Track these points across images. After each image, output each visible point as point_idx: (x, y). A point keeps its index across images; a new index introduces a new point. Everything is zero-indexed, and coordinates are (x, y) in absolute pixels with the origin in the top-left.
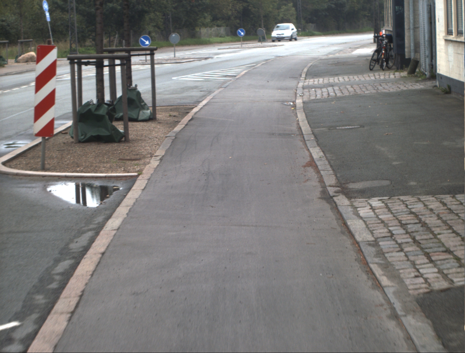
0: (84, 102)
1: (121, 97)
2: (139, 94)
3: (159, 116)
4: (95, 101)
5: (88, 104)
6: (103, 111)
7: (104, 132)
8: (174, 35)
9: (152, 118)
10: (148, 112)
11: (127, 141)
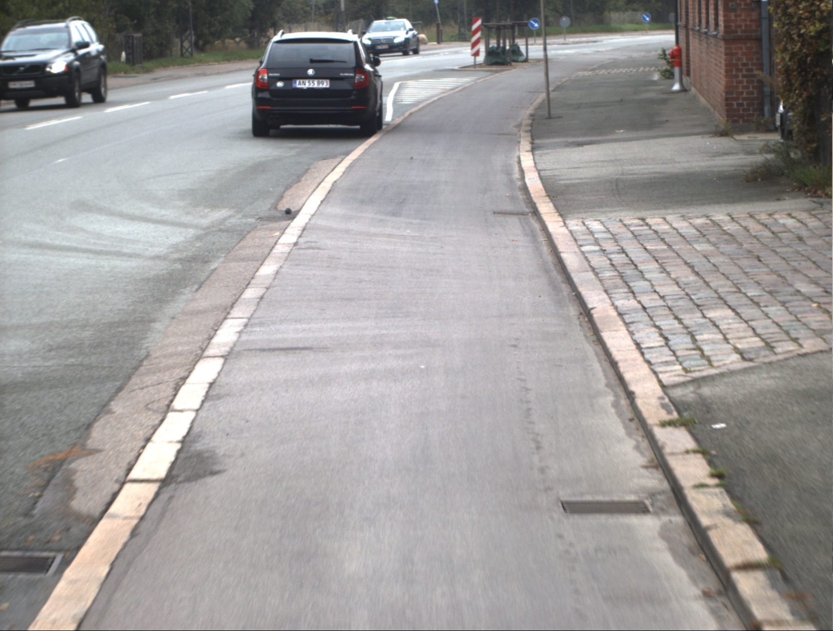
0: (491, 46)
1: (509, 50)
2: (518, 48)
3: (530, 61)
4: (496, 46)
5: (492, 47)
6: (499, 50)
7: (500, 60)
8: (564, 19)
9: (526, 60)
10: (523, 58)
11: (511, 65)
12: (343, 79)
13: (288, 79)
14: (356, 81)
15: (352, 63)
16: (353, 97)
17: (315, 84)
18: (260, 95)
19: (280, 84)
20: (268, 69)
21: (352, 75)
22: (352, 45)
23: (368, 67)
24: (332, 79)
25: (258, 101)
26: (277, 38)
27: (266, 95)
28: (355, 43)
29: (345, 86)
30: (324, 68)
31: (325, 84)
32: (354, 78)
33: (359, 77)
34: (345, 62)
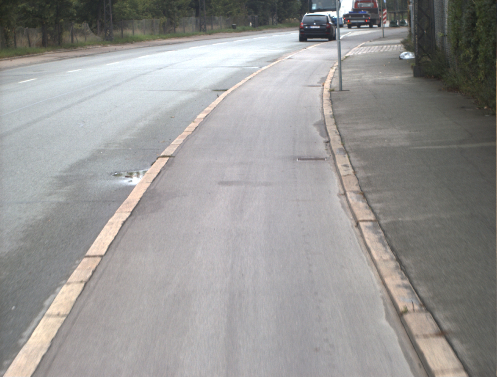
0: (391, 20)
6: (395, 22)
7: (395, 25)
12: (323, 26)
13: (309, 26)
14: (327, 26)
15: (326, 21)
16: (326, 31)
17: (316, 27)
18: (301, 30)
19: (306, 27)
20: (304, 23)
21: (326, 24)
22: (325, 17)
23: (330, 22)
24: (321, 26)
25: (301, 32)
26: (306, 14)
27: (303, 30)
28: (327, 16)
29: (323, 27)
30: (318, 22)
31: (319, 27)
32: (326, 26)
33: (328, 25)
34: (324, 21)
